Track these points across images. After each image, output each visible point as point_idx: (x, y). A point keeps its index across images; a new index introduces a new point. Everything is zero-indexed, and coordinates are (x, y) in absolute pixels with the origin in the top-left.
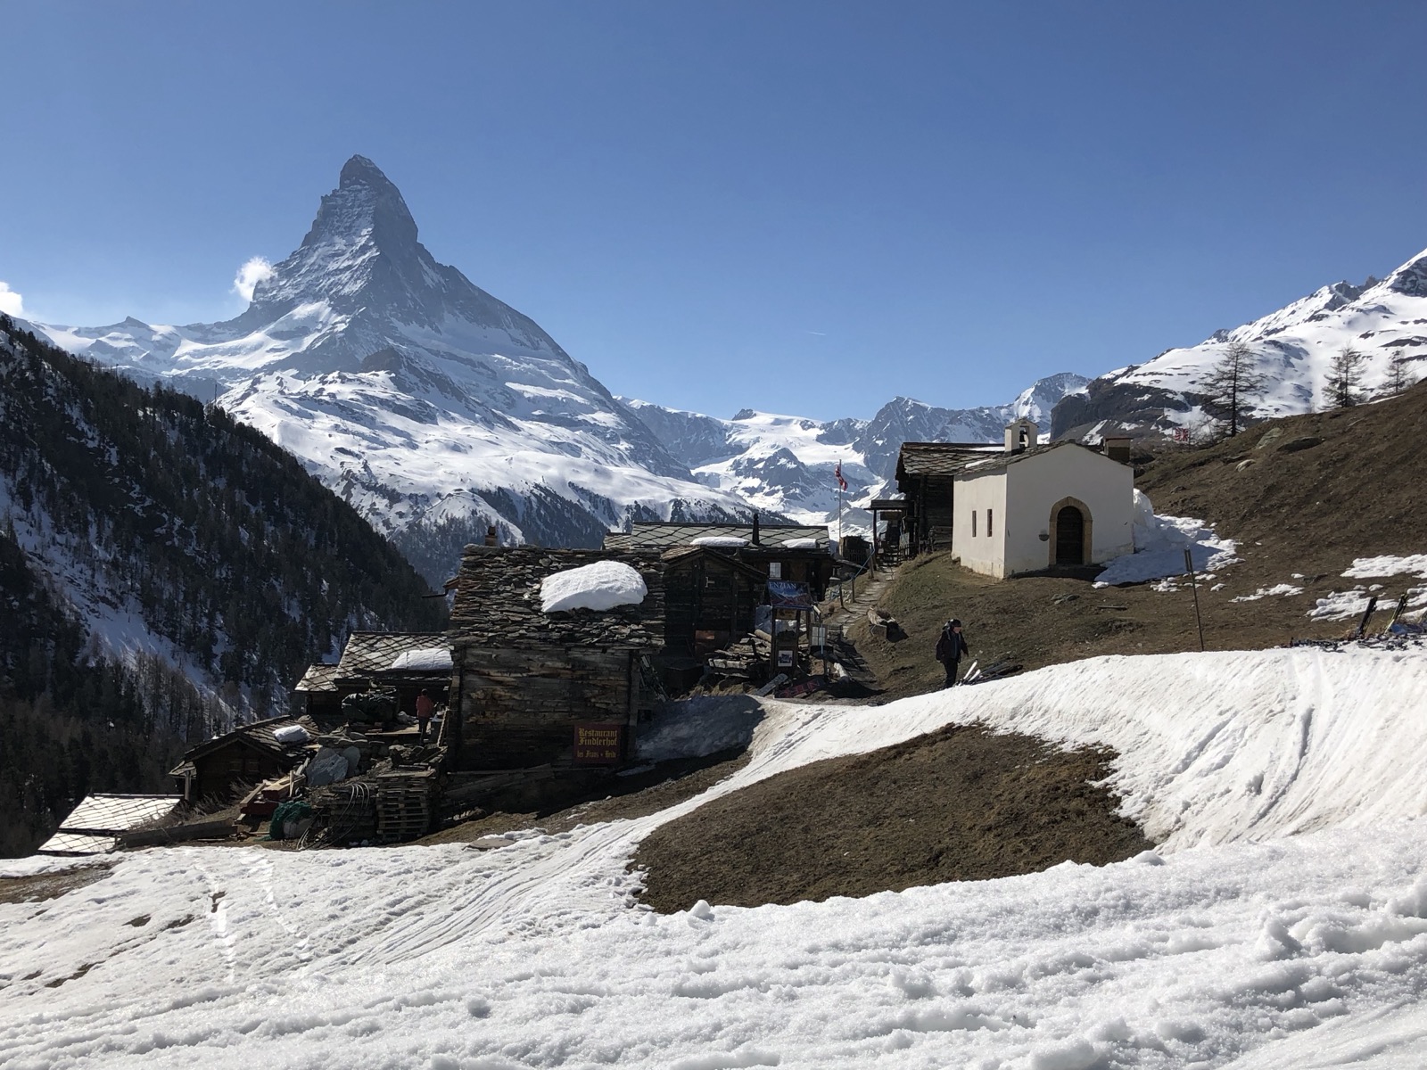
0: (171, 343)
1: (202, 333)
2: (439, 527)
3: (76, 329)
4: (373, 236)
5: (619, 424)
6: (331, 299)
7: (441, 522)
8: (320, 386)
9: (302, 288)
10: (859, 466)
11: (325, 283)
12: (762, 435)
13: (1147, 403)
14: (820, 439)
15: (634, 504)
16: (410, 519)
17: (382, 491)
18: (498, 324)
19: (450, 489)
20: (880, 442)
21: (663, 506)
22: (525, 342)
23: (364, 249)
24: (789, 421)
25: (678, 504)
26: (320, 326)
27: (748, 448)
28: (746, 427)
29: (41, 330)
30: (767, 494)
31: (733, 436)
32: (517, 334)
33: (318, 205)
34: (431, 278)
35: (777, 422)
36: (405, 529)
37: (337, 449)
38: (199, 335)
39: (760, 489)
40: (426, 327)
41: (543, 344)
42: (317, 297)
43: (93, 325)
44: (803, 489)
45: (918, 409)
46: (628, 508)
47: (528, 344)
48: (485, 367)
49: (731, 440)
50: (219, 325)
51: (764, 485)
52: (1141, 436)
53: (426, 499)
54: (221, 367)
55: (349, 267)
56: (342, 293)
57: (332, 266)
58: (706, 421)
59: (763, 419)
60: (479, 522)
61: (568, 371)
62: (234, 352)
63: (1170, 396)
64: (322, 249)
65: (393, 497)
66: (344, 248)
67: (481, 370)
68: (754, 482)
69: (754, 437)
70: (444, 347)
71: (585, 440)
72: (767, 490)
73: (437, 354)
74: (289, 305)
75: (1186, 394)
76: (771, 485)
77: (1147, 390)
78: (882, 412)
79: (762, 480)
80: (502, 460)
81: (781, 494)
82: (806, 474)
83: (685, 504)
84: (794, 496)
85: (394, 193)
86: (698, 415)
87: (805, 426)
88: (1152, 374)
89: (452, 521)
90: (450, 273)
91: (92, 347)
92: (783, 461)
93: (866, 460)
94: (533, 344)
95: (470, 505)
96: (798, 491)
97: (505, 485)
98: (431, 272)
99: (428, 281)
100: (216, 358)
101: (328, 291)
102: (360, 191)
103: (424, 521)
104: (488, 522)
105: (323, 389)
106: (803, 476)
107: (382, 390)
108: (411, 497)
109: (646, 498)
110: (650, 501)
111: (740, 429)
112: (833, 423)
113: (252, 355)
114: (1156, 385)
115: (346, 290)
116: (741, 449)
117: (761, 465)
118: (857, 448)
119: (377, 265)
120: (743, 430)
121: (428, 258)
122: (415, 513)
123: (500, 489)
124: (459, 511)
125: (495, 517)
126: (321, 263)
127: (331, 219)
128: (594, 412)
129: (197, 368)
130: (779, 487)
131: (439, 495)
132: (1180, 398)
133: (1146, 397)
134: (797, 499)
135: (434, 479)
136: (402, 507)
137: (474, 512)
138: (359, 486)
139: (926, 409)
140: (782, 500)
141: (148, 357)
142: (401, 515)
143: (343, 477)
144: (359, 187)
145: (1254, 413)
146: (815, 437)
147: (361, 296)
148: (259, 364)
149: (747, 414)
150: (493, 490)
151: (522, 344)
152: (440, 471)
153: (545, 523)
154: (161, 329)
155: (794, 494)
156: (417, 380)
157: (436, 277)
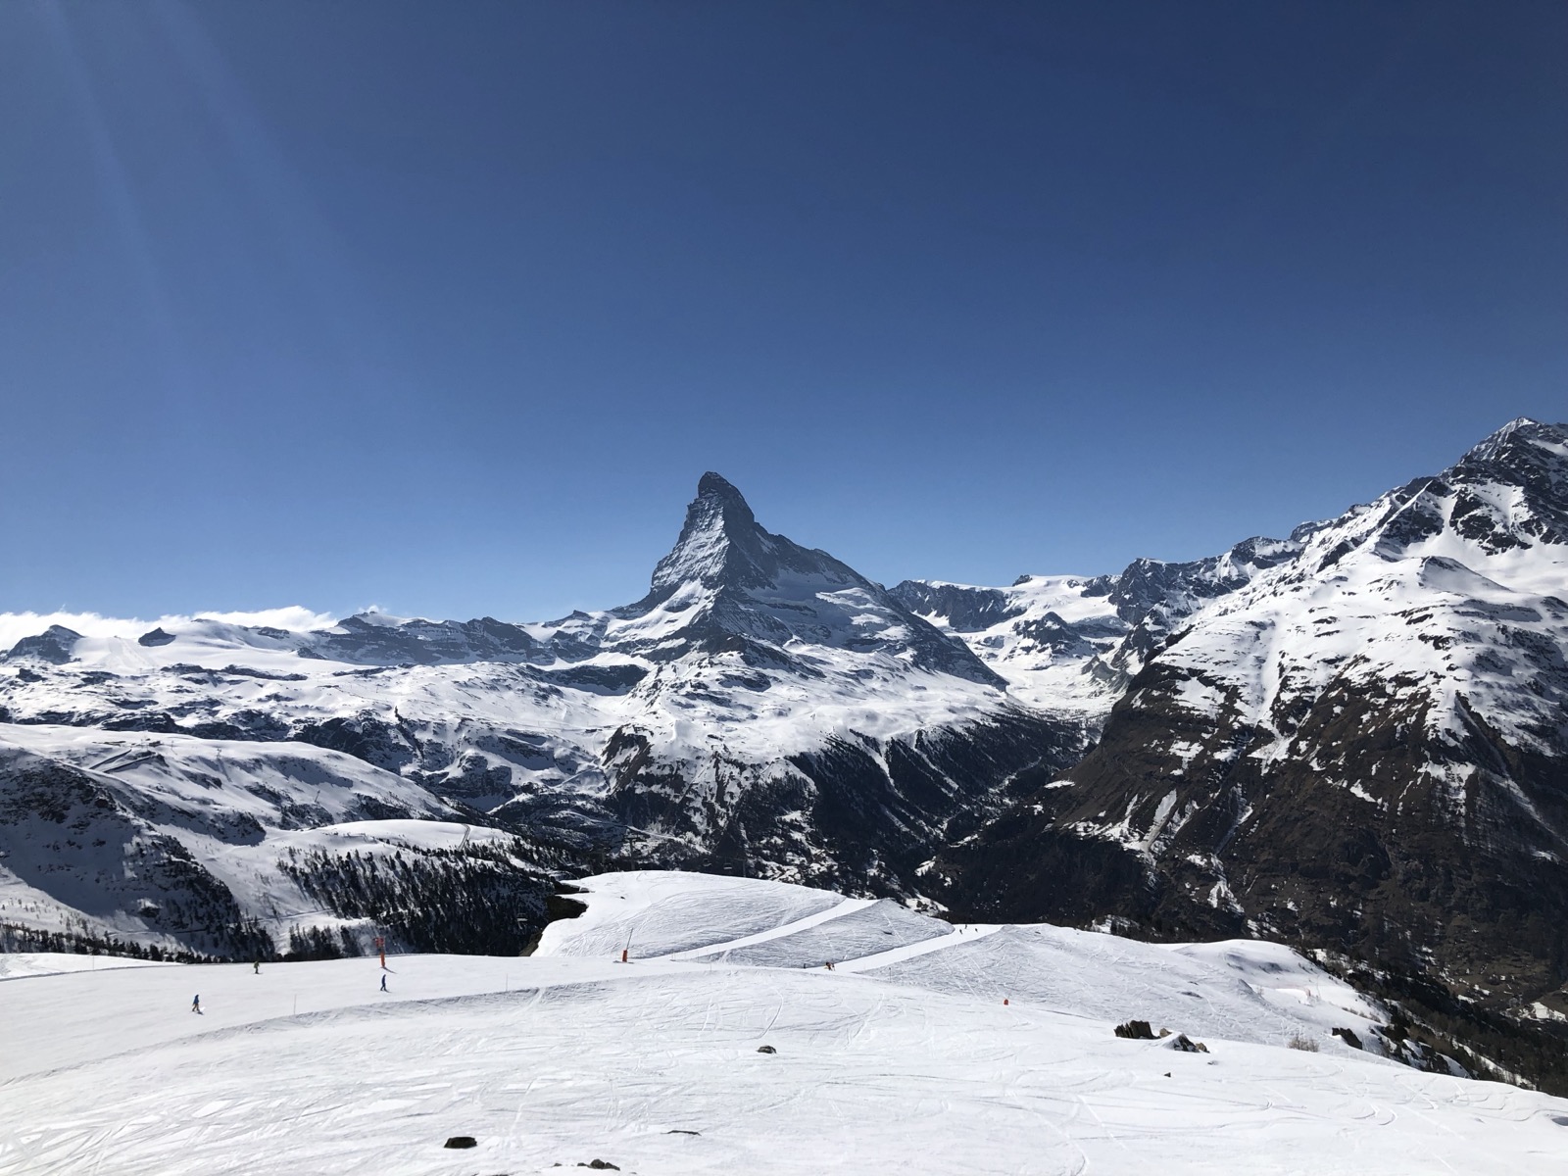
0: (603, 624)
1: (623, 613)
2: (768, 784)
3: (543, 624)
4: (725, 528)
5: (906, 635)
6: (702, 579)
7: (769, 781)
8: (699, 670)
9: (682, 573)
10: (1112, 617)
11: (697, 567)
12: (1036, 598)
13: (1166, 677)
14: (1084, 594)
15: (890, 740)
16: (752, 781)
17: (735, 763)
18: (816, 569)
19: (772, 759)
20: (1127, 597)
21: (911, 736)
22: (836, 579)
23: (719, 540)
24: (1058, 582)
25: (920, 733)
26: (696, 600)
27: (1026, 610)
28: (1023, 592)
29: (522, 629)
30: (1040, 651)
31: (1013, 602)
32: (830, 574)
33: (686, 511)
34: (767, 547)
35: (1048, 584)
36: (750, 789)
37: (709, 736)
38: (621, 614)
39: (1034, 647)
40: (766, 587)
41: (850, 578)
42: (693, 579)
43: (553, 620)
44: (1066, 645)
45: (1155, 567)
46: (887, 743)
47: (839, 580)
48: (810, 610)
49: (1011, 605)
50: (632, 606)
51: (1037, 643)
52: (1161, 700)
53: (760, 766)
54: (637, 638)
55: (711, 555)
56: (708, 575)
57: (700, 555)
58: (991, 592)
59: (1037, 582)
60: (790, 778)
61: (868, 597)
62: (643, 626)
63: (1179, 671)
64: (692, 543)
65: (742, 767)
66: (706, 541)
67: (806, 612)
68: (1029, 642)
69: (1030, 600)
70: (779, 600)
71: (878, 660)
72: (1039, 648)
73: (775, 606)
74: (675, 587)
75: (1189, 670)
76: (1042, 643)
77: (1168, 667)
78: (1126, 572)
79: (1035, 640)
80: (808, 718)
81: (1050, 650)
82: (1067, 632)
83: (924, 734)
84: (1060, 652)
85: (735, 491)
86: (984, 589)
87: (1071, 584)
88: (1173, 654)
89: (775, 780)
90: (780, 540)
91: (555, 636)
92: (1049, 624)
93: (1119, 612)
94: (842, 579)
95: (784, 767)
96: (1063, 647)
97: (805, 750)
98: (766, 542)
99: (765, 549)
100: (632, 632)
101: (699, 574)
102: (712, 497)
103: (760, 781)
104: (795, 779)
105: (700, 673)
106: (1065, 634)
107: (736, 668)
108: (752, 766)
109: (899, 732)
110: (902, 735)
111: (1017, 594)
112: (1092, 581)
113: (656, 626)
114: (1173, 664)
115: (711, 573)
116: (1019, 612)
117: (1033, 628)
118: (1111, 600)
119: (730, 552)
120: (1021, 596)
121: (763, 531)
122: (754, 776)
123: (801, 754)
124: (778, 772)
125: (800, 775)
126: (693, 553)
127: (694, 518)
128: (887, 628)
129: (622, 641)
130: (1048, 645)
131: (767, 763)
132: (1185, 672)
133: (1166, 673)
134: (1062, 653)
135: (764, 751)
136: (747, 773)
137: (787, 773)
138: (722, 762)
139: (1161, 565)
140: (1051, 656)
141: (591, 637)
142: (747, 778)
143: (714, 756)
144: (711, 494)
145: (1224, 681)
146: (1080, 594)
147: (720, 575)
148: (661, 634)
149: (1025, 579)
150: (798, 755)
151: (835, 582)
152: (767, 744)
153: (831, 772)
154: (597, 615)
155: (1060, 649)
156: (757, 655)
157: (771, 545)
